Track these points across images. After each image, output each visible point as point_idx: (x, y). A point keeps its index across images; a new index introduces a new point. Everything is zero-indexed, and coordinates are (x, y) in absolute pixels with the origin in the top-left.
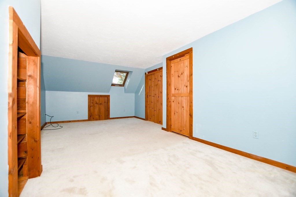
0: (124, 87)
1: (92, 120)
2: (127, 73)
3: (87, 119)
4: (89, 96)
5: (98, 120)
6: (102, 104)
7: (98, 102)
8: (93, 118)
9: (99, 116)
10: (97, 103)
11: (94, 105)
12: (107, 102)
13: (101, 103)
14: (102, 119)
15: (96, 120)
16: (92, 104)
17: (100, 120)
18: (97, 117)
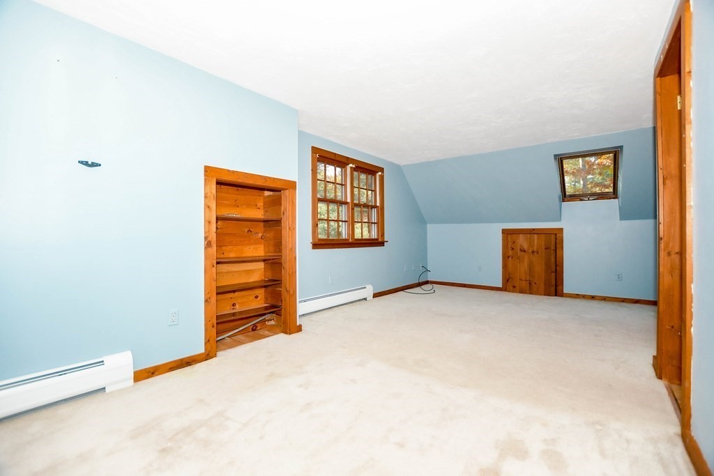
0: (617, 200)
1: (509, 291)
2: (616, 153)
3: (500, 285)
4: (505, 232)
5: (526, 293)
6: (538, 253)
7: (525, 247)
8: (514, 287)
9: (530, 283)
10: (523, 250)
11: (517, 254)
12: (553, 248)
13: (535, 249)
14: (537, 293)
15: (522, 292)
16: (510, 253)
17: (531, 293)
18: (525, 285)
